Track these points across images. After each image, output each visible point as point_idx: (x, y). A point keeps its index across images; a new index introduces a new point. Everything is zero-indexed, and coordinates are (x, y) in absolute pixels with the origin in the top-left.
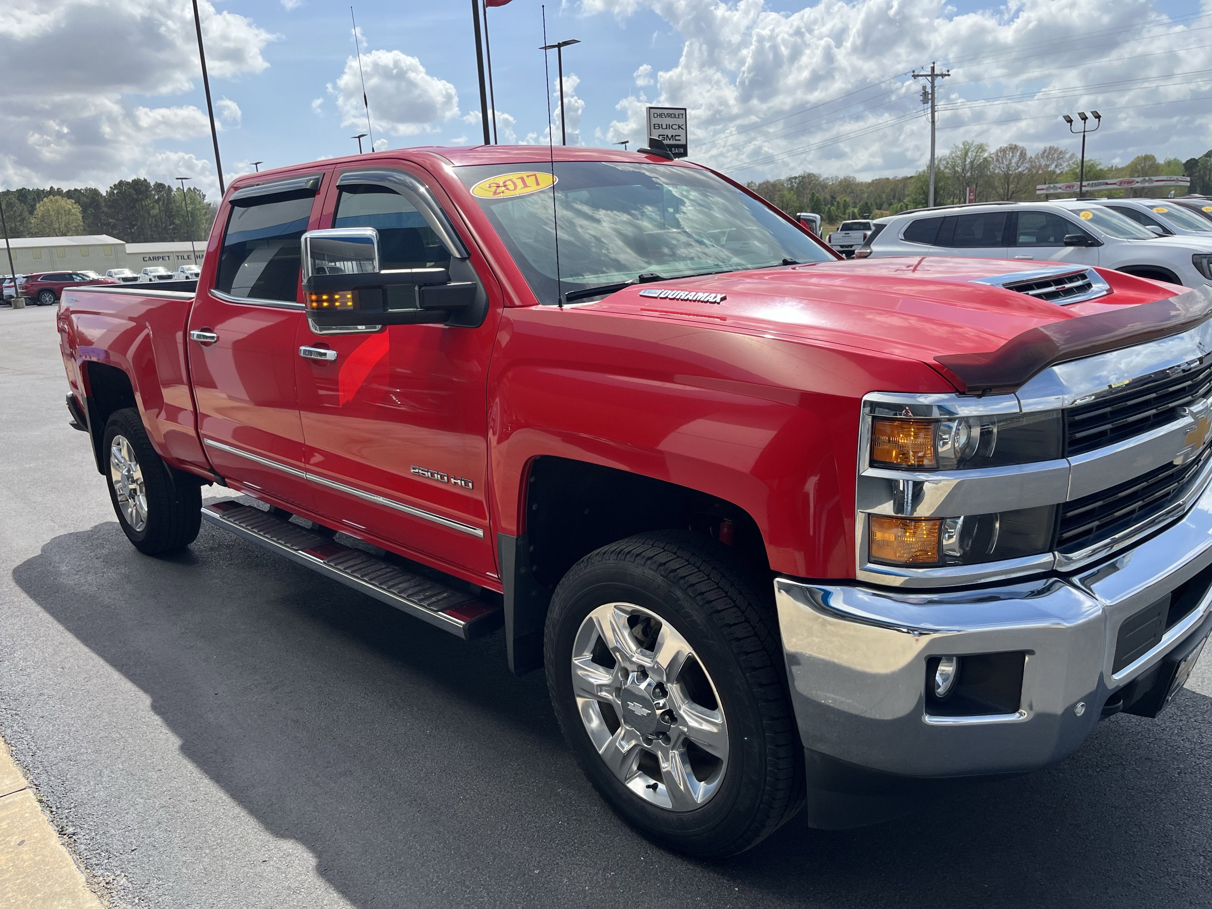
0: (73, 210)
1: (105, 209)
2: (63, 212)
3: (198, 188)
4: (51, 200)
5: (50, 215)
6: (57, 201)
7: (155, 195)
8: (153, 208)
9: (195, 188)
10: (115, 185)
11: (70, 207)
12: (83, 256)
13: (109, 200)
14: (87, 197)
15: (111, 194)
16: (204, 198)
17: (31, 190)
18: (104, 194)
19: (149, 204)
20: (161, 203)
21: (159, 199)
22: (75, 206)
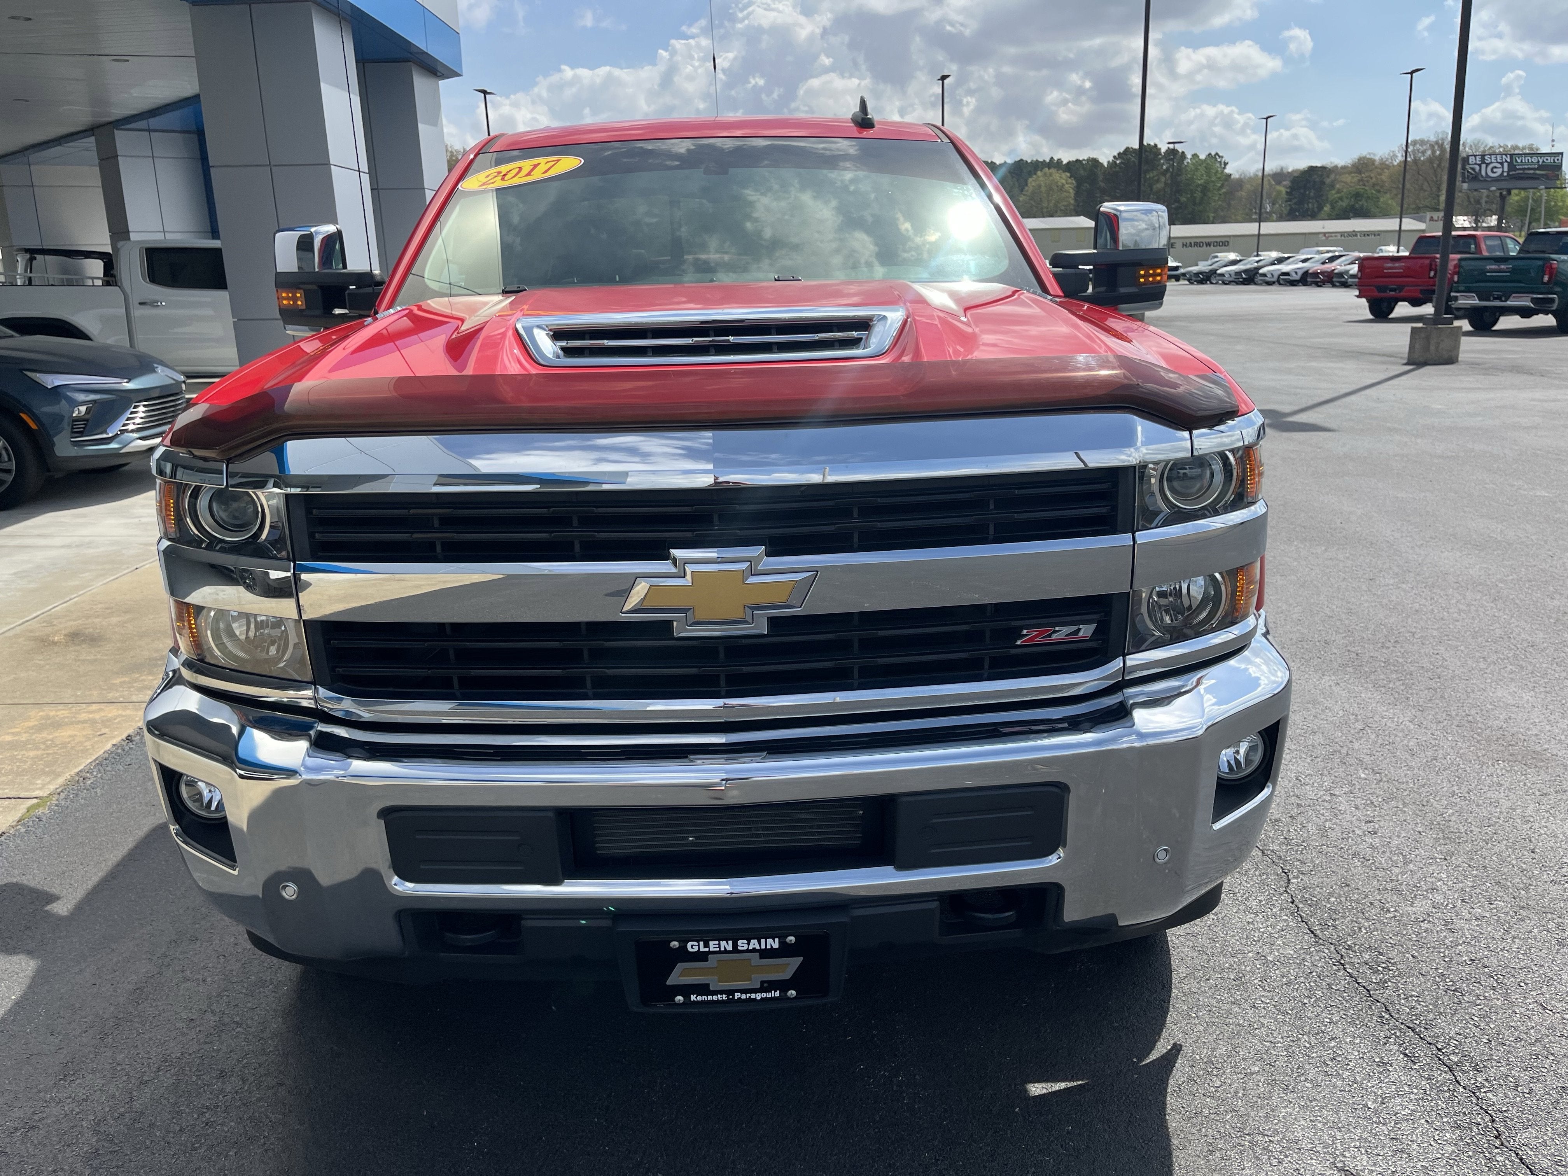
0: (1067, 186)
1: (1102, 184)
2: (1055, 188)
3: (1220, 154)
4: (1045, 174)
5: (1041, 192)
6: (1051, 175)
7: (1163, 164)
8: (1158, 181)
9: (1217, 154)
10: (1119, 154)
11: (1064, 181)
12: (1053, 242)
13: (1109, 173)
14: (1085, 169)
15: (1112, 165)
16: (1224, 168)
17: (1029, 161)
18: (1106, 164)
19: (1154, 177)
20: (1168, 175)
21: (1167, 170)
22: (1070, 180)
